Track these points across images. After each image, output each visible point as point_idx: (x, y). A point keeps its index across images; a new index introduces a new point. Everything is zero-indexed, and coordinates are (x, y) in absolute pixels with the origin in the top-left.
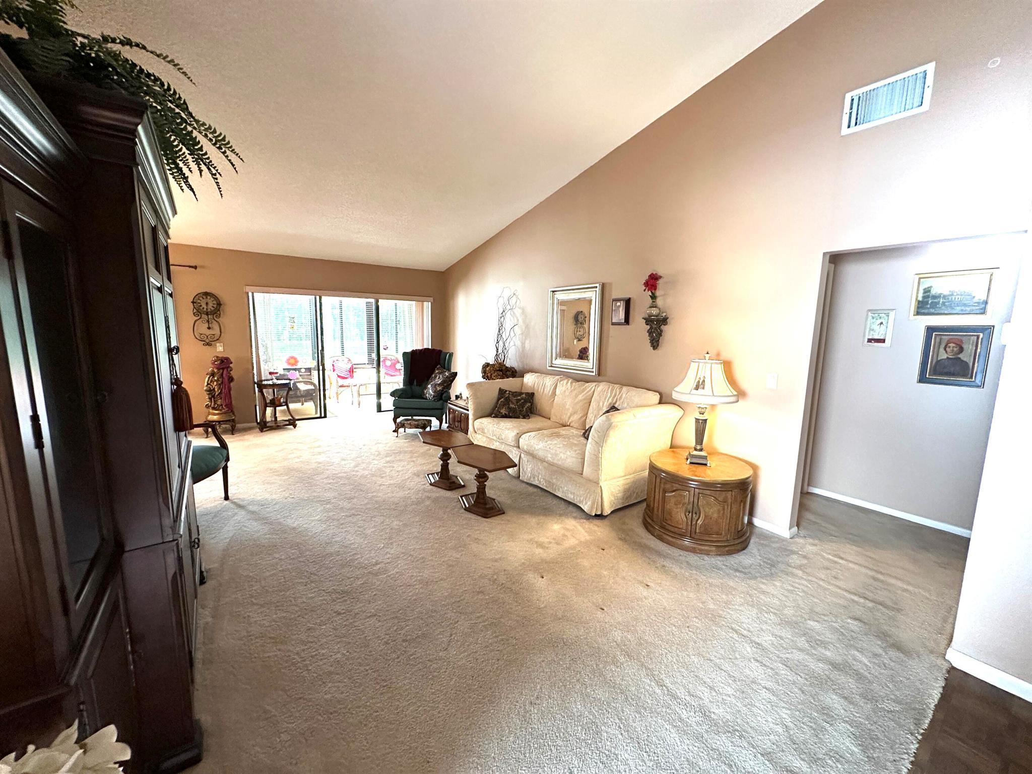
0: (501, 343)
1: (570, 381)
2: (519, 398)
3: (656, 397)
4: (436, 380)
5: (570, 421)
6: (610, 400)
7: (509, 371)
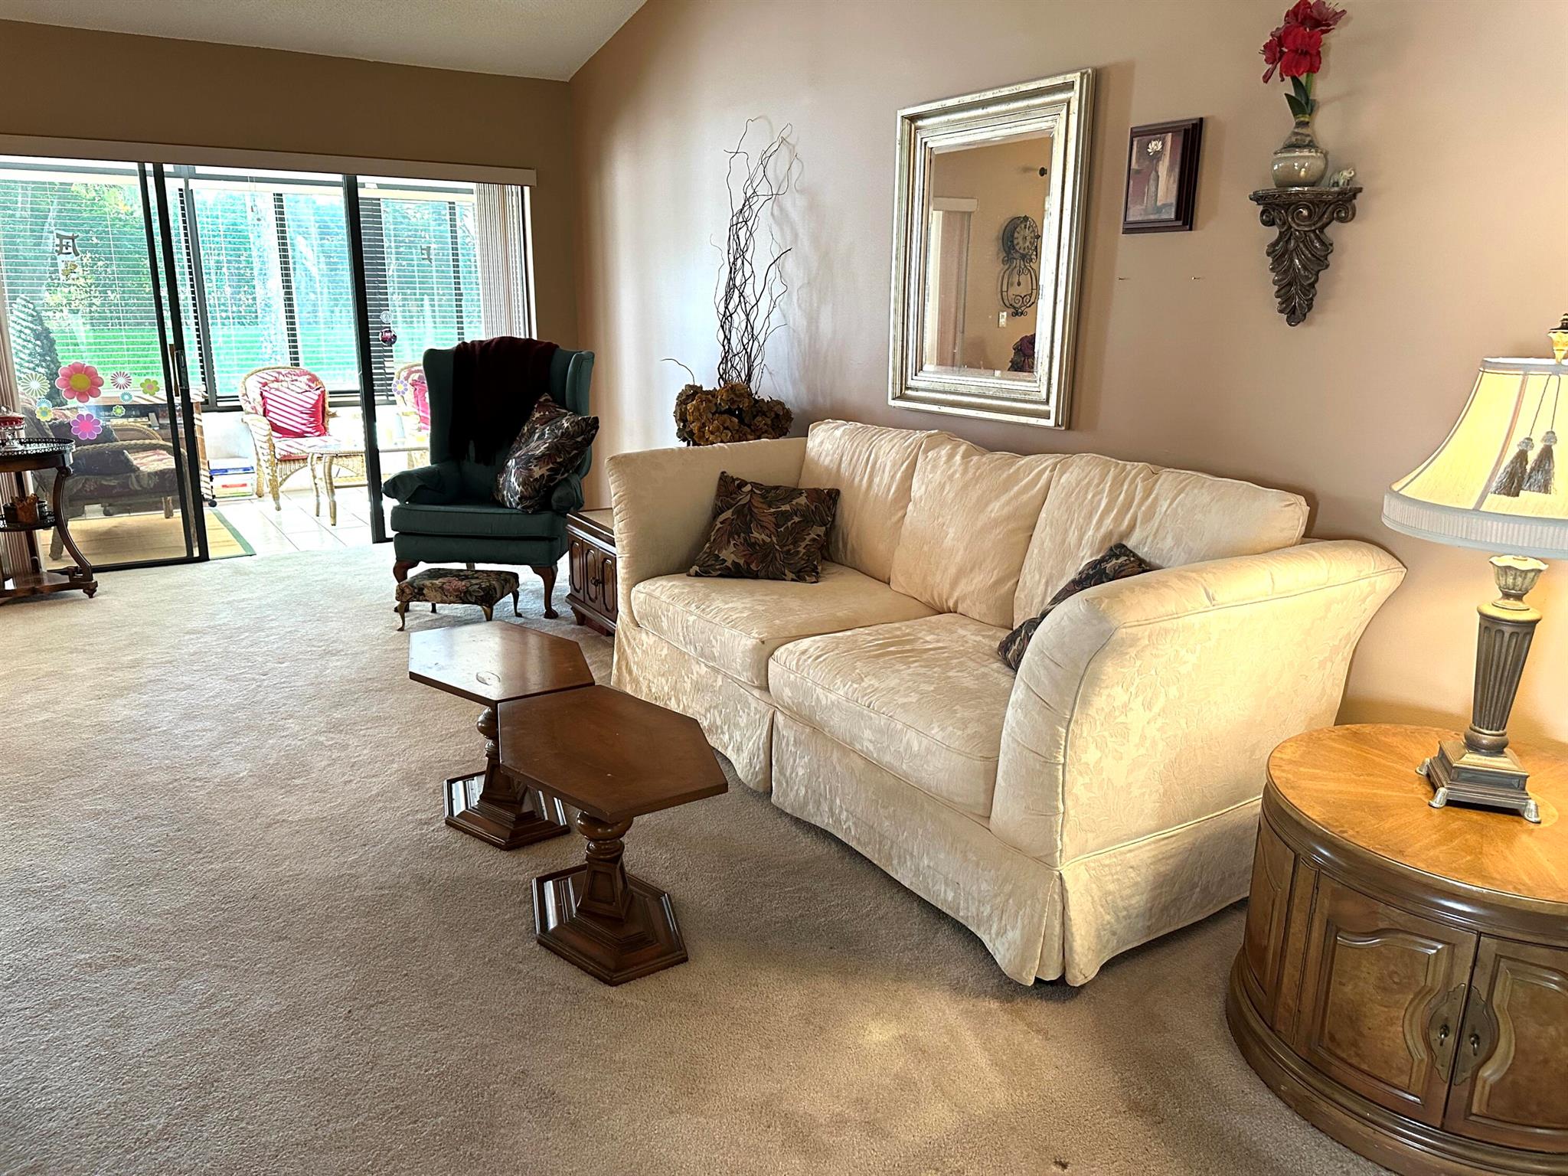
0: (739, 319)
1: (963, 448)
2: (786, 508)
3: (1292, 514)
4: (533, 445)
5: (956, 595)
6: (1108, 522)
7: (764, 414)
